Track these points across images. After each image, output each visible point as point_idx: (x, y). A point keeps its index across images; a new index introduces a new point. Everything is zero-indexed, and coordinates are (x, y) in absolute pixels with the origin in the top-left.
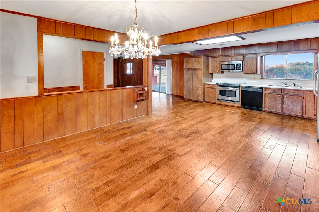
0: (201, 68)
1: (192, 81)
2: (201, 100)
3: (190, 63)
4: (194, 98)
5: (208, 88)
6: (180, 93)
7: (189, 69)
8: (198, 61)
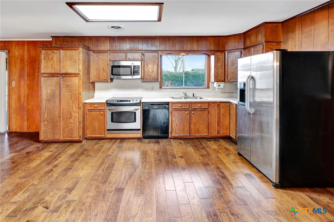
0: (77, 72)
1: (60, 100)
2: (77, 138)
3: (55, 62)
4: (63, 137)
5: (90, 110)
6: (29, 127)
7: (51, 74)
8: (71, 58)
